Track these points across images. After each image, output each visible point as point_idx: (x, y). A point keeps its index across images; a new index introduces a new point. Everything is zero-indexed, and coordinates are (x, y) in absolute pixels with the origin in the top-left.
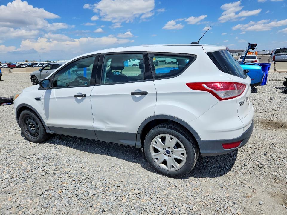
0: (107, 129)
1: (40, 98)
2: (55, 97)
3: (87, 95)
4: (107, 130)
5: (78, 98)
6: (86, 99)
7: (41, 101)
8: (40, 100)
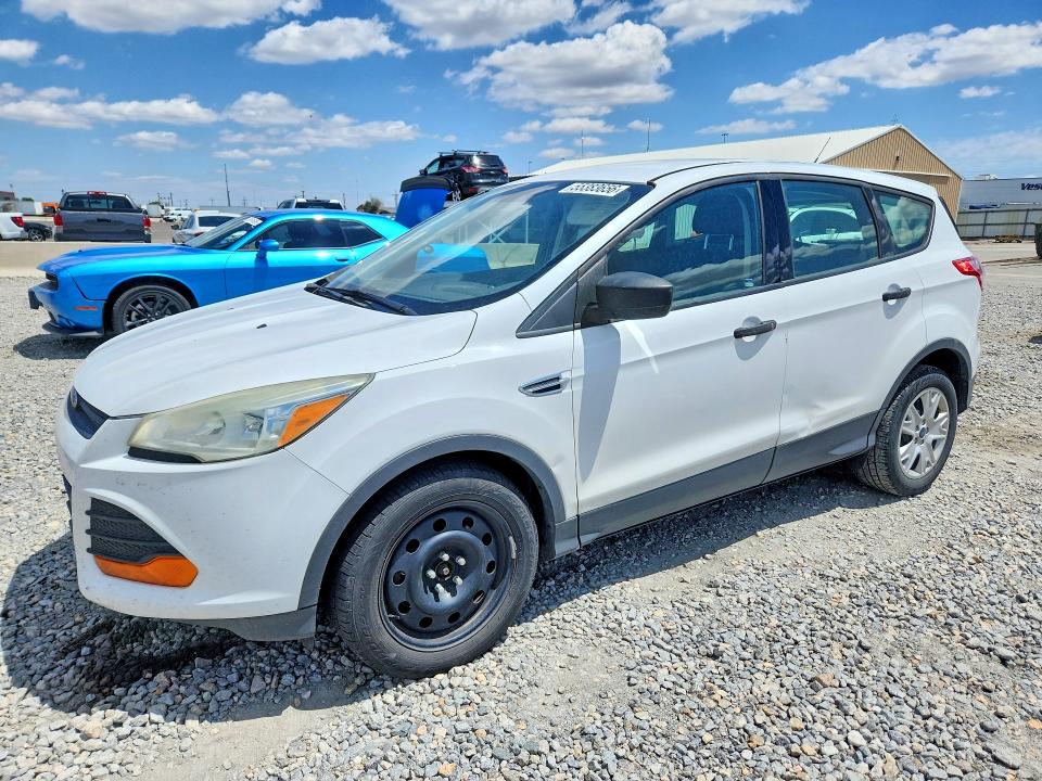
0: (816, 425)
1: (558, 378)
2: (650, 354)
3: (778, 322)
4: (813, 432)
5: (748, 339)
6: (774, 338)
7: (566, 391)
8: (558, 387)
